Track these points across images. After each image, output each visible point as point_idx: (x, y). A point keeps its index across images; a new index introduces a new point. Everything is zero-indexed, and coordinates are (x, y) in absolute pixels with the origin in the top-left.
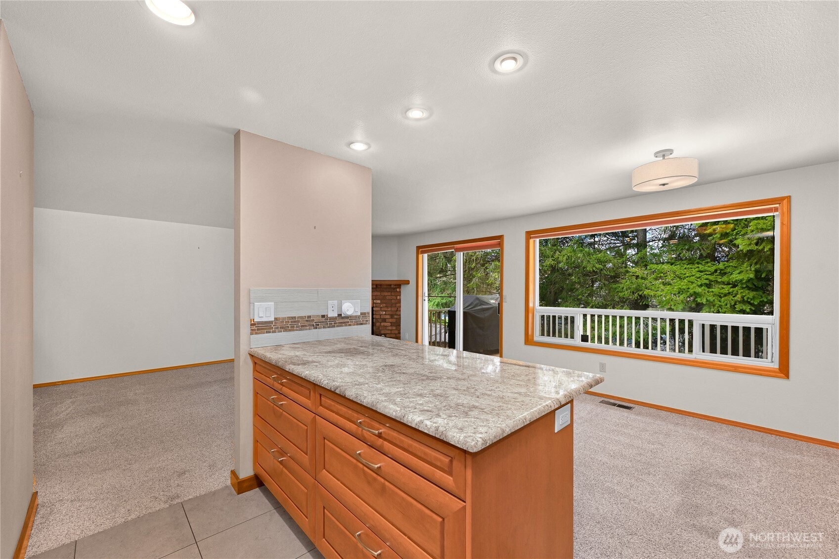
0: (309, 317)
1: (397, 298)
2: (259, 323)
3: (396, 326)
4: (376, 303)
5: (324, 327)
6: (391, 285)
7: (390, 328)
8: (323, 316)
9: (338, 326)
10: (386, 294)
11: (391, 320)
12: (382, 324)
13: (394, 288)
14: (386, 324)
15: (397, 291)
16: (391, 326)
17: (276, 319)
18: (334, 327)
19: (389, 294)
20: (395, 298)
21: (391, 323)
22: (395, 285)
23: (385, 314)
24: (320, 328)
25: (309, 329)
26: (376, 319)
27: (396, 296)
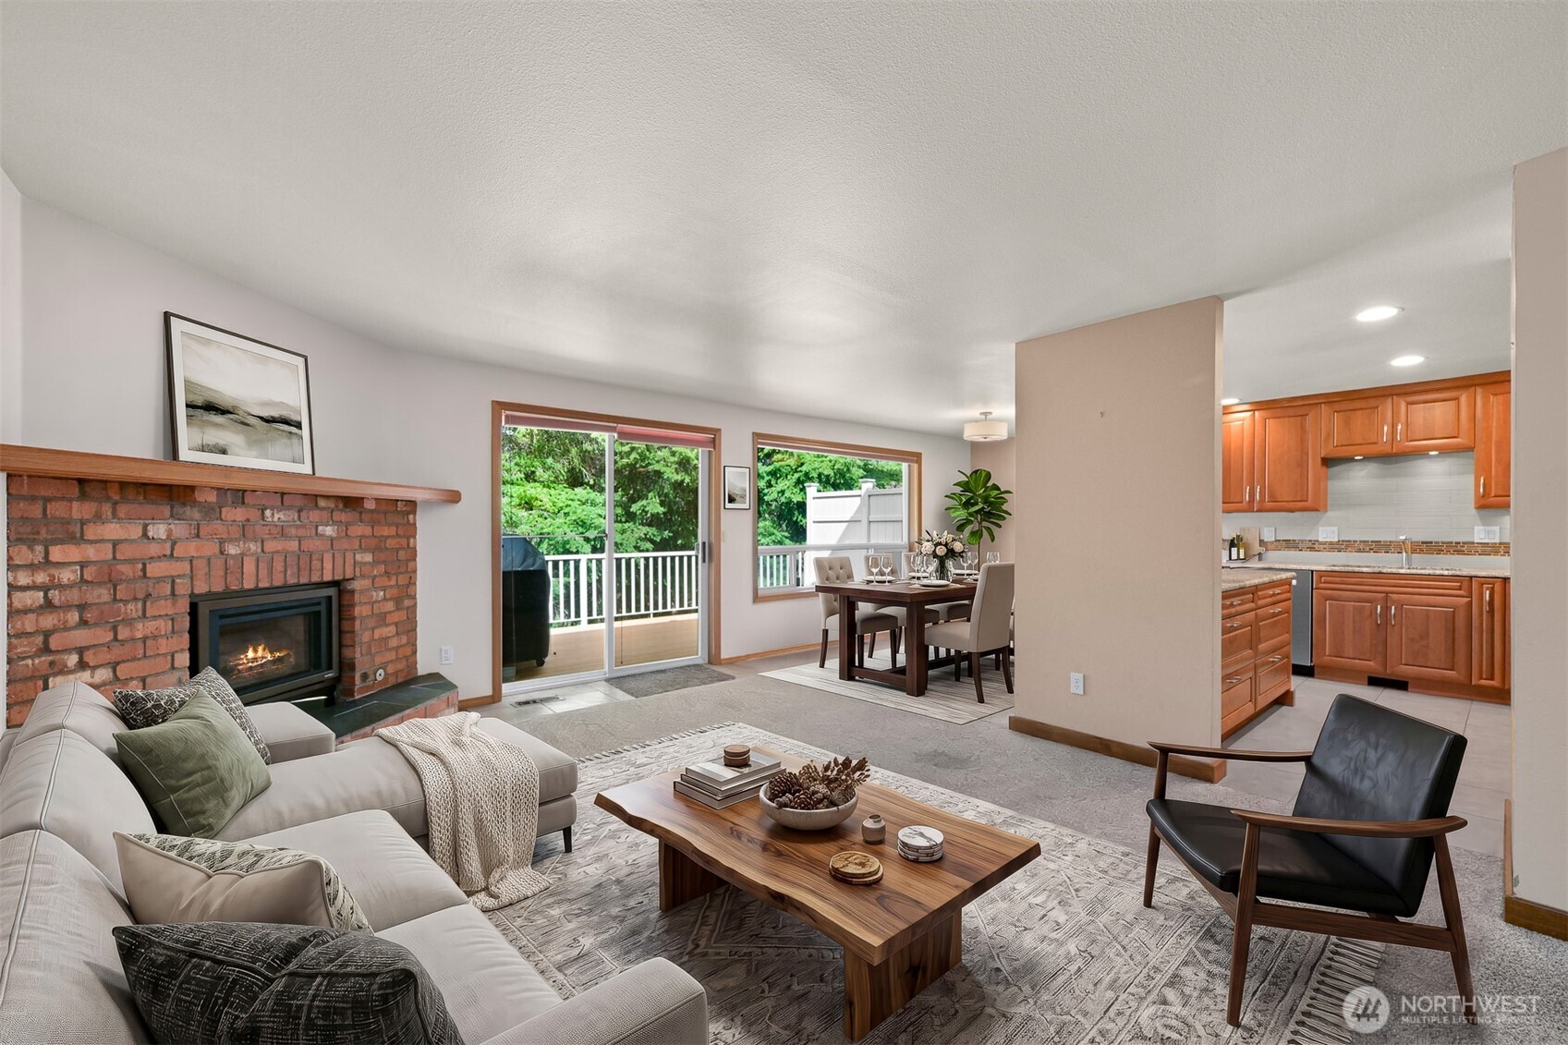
1: (408, 545)
10: (385, 530)
11: (395, 617)
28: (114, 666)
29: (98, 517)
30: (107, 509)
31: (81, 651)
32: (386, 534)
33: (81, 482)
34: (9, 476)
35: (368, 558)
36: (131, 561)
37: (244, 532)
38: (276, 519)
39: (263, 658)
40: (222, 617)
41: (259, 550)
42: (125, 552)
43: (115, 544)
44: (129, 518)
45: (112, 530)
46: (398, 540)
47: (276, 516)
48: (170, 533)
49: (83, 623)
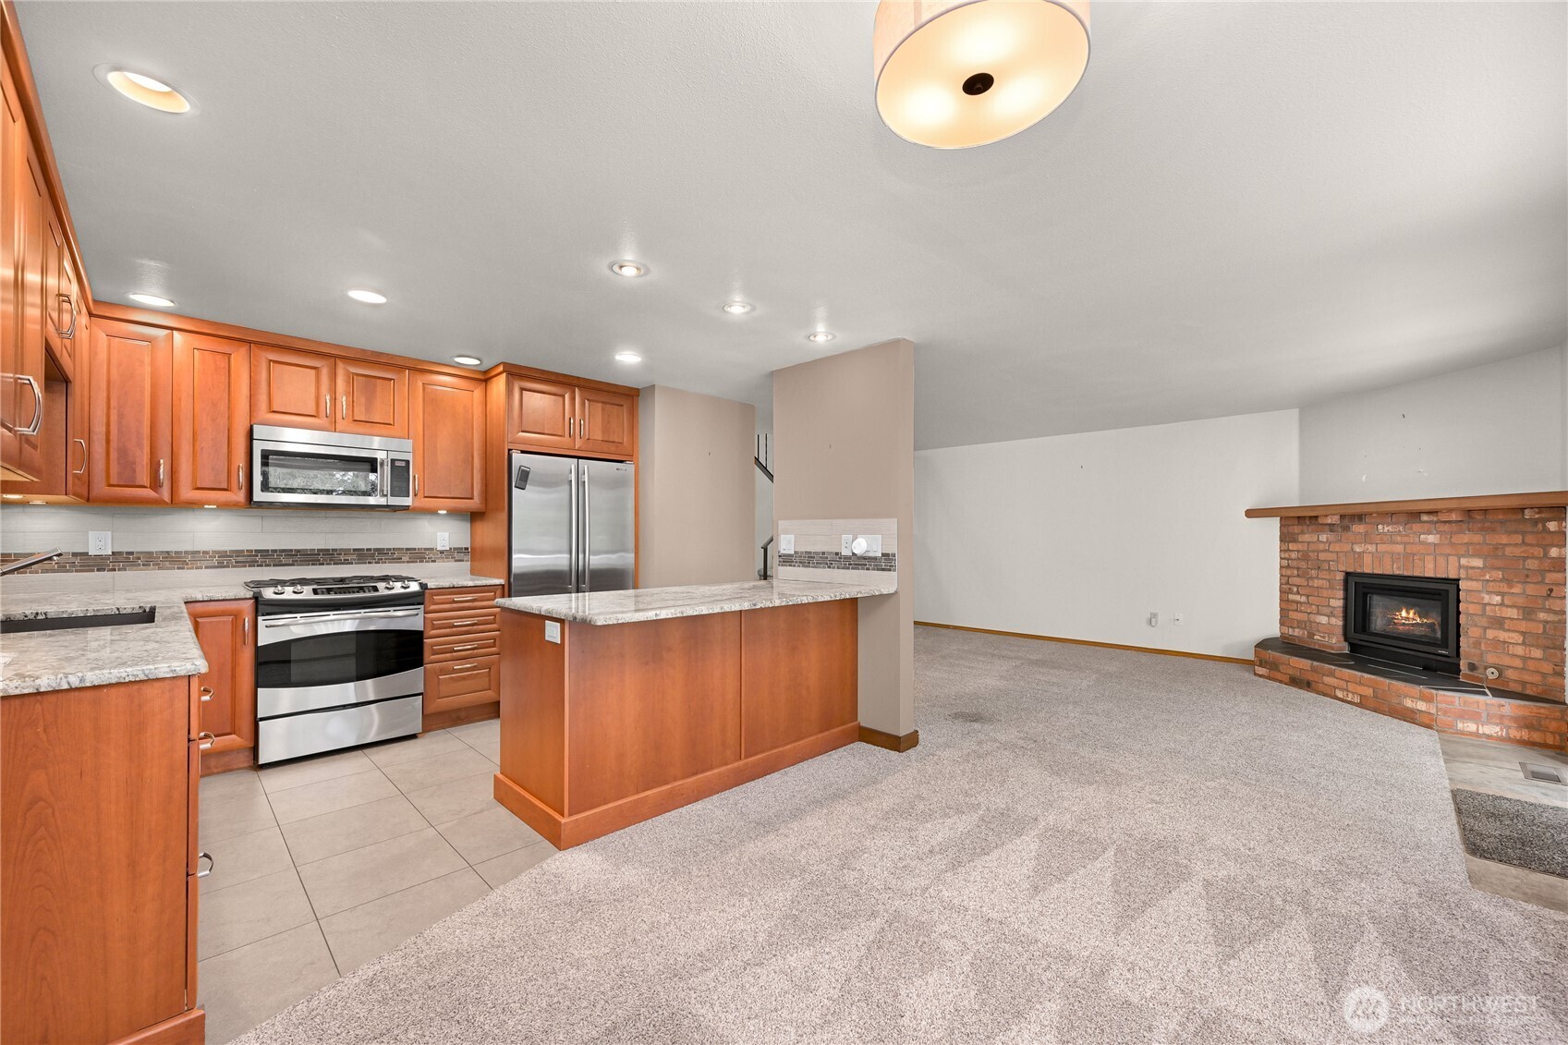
0: (823, 553)
1: (1546, 554)
2: (785, 555)
3: (1545, 648)
4: (1467, 568)
5: (838, 568)
6: (1522, 510)
7: (1520, 650)
8: (837, 554)
9: (853, 569)
10: (1504, 539)
11: (1523, 626)
12: (1491, 634)
13: (1535, 522)
14: (1503, 636)
15: (1546, 530)
16: (1524, 643)
17: (795, 552)
18: (848, 568)
19: (1518, 539)
20: (1538, 552)
21: (1523, 633)
22: (1541, 509)
23: (1502, 604)
24: (834, 568)
25: (824, 568)
26: (1468, 614)
27: (1546, 548)
28: (1308, 596)
29: (1302, 533)
30: (1305, 528)
31: (1298, 586)
32: (1504, 542)
33: (1299, 517)
34: (1281, 518)
35: (1478, 563)
36: (1314, 551)
37: (1366, 538)
38: (1386, 531)
39: (1414, 619)
40: (1364, 587)
41: (1374, 550)
42: (1312, 547)
43: (1309, 543)
44: (1312, 532)
45: (1307, 537)
46: (1525, 548)
47: (1386, 529)
48: (1327, 538)
49: (1298, 576)
